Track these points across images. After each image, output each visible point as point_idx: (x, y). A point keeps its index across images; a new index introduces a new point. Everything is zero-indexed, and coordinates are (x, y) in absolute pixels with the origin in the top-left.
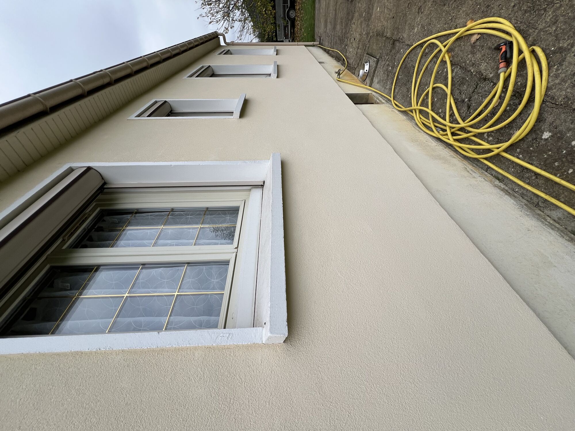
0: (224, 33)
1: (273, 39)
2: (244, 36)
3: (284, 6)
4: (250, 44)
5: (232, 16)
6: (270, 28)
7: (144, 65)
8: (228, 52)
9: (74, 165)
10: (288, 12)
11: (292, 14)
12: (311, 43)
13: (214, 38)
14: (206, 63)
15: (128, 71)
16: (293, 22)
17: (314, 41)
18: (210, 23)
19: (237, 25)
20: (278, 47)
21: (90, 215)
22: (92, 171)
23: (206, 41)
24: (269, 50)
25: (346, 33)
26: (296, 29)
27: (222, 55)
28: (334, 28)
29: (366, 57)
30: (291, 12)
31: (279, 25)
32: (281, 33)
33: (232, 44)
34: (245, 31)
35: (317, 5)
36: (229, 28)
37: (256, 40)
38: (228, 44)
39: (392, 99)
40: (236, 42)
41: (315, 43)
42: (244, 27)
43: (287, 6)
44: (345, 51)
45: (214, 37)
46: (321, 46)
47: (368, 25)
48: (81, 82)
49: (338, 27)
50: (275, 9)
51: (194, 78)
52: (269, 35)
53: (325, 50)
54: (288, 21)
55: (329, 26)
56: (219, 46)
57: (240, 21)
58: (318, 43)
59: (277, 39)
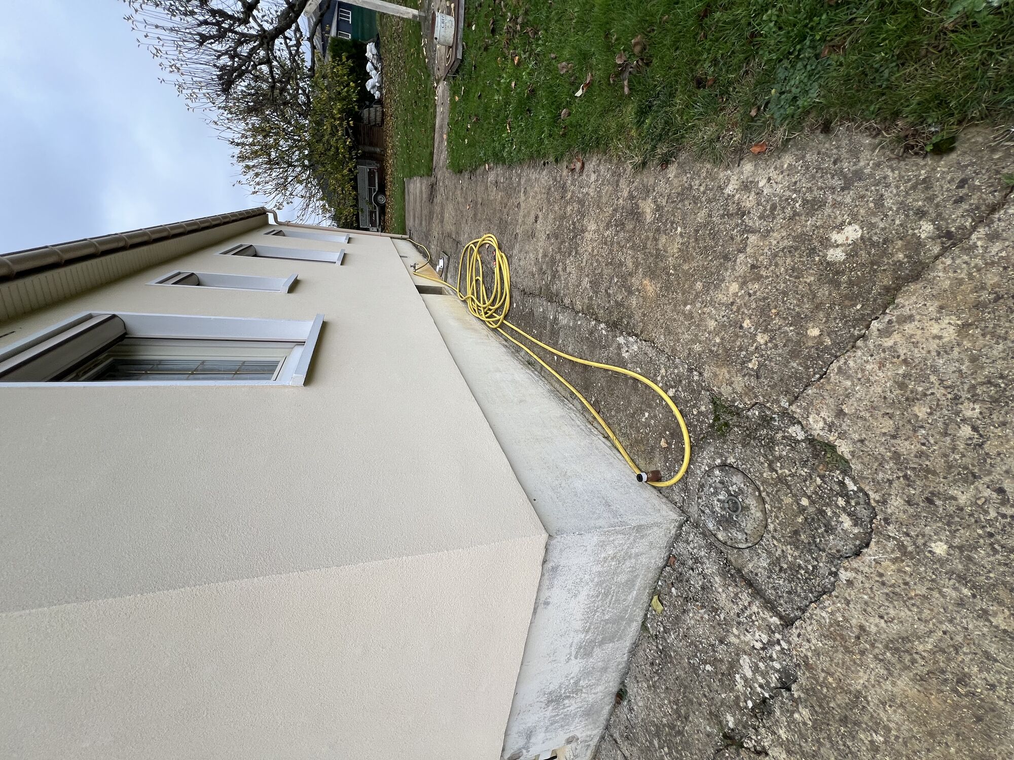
0: (275, 209)
1: (352, 225)
2: (308, 216)
3: (370, 190)
4: (317, 228)
5: (290, 189)
6: (348, 211)
7: (164, 234)
8: (279, 233)
9: (93, 312)
10: (376, 197)
11: (382, 199)
12: (400, 236)
13: (259, 215)
14: (246, 241)
15: (145, 238)
16: (383, 209)
17: (405, 234)
18: (254, 193)
19: (298, 202)
20: (351, 235)
21: (102, 362)
22: (116, 318)
23: (248, 218)
24: (341, 237)
25: (429, 231)
26: (386, 217)
27: (270, 236)
28: (421, 224)
29: (442, 254)
30: (380, 197)
31: (362, 209)
32: (364, 219)
33: (287, 224)
34: (310, 210)
35: (406, 197)
36: (285, 203)
37: (327, 223)
38: (280, 224)
39: (458, 291)
40: (294, 222)
41: (404, 236)
42: (308, 205)
43: (375, 190)
44: (428, 247)
45: (261, 213)
46: (410, 239)
47: (442, 227)
48: (97, 242)
49: (424, 223)
50: (357, 191)
51: (229, 256)
52: (346, 219)
53: (414, 245)
54: (375, 207)
55: (417, 221)
56: (266, 224)
57: (302, 197)
58: (408, 236)
59: (359, 225)
